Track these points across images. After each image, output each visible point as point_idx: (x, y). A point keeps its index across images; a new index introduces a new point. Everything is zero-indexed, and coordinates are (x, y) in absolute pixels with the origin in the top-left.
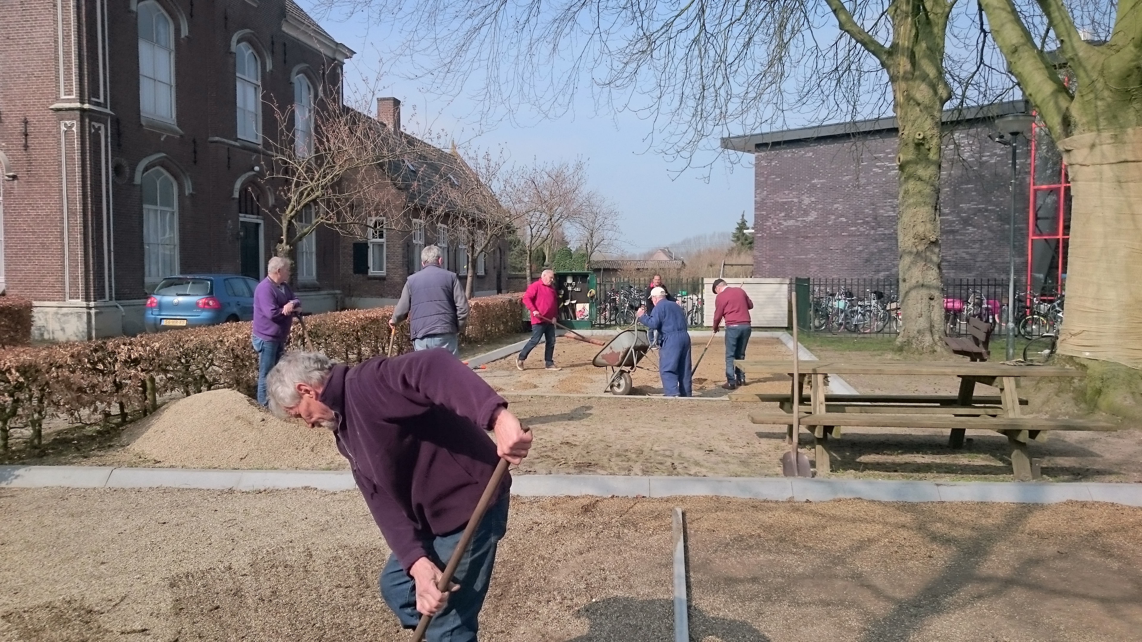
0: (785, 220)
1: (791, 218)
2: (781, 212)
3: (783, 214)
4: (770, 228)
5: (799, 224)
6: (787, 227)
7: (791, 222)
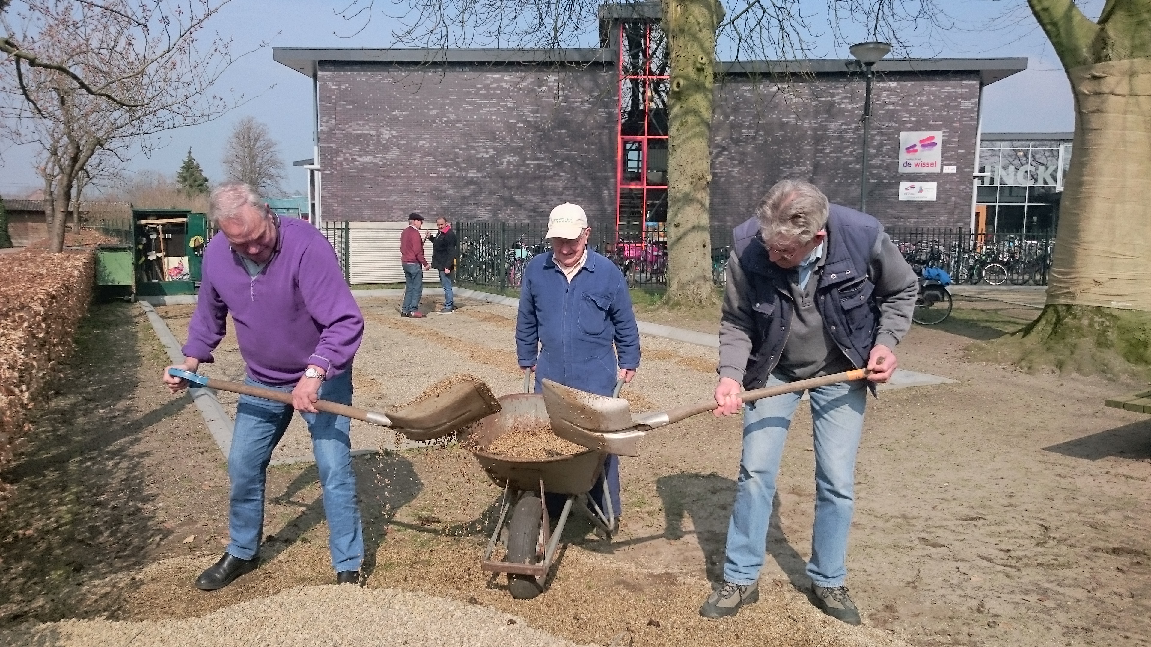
0: (360, 156)
1: (368, 154)
2: (355, 146)
3: (357, 148)
4: (341, 164)
5: (377, 161)
6: (363, 164)
7: (368, 159)
